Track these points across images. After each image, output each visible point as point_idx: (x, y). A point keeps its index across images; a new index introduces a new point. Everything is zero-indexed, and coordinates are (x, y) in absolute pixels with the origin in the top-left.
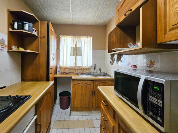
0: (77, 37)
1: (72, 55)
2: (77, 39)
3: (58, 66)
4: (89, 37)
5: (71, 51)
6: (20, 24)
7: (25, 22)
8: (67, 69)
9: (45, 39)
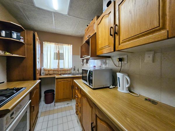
0: (59, 44)
2: (60, 46)
3: (42, 68)
4: (69, 45)
5: (54, 56)
6: (8, 32)
7: (13, 32)
8: (51, 70)
9: (31, 46)
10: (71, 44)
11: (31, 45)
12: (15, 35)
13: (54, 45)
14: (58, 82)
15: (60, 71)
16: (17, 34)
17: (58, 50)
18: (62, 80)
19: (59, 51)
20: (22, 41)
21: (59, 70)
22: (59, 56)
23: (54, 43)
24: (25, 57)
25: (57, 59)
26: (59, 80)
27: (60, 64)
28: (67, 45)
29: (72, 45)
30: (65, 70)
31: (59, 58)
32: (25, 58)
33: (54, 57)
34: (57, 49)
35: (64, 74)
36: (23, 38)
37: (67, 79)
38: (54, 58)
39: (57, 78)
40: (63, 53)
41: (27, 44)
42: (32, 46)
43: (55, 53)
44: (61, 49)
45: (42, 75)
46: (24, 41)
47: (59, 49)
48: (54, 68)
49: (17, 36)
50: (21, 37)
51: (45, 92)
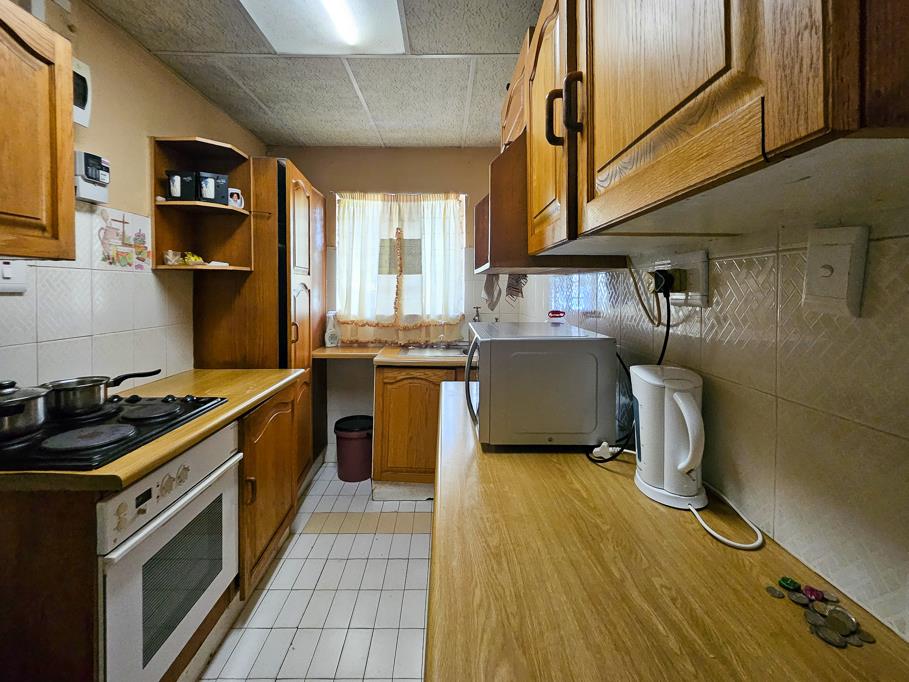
0: (402, 196)
1: (386, 269)
2: (405, 206)
3: (330, 314)
4: (452, 196)
5: (380, 254)
6: (190, 178)
7: (203, 174)
8: (363, 325)
9: (270, 221)
10: (457, 192)
11: (269, 218)
12: (209, 188)
13: (380, 203)
14: (385, 383)
15: (406, 329)
16: (216, 179)
17: (396, 225)
18: (403, 374)
19: (399, 232)
20: (236, 205)
21: (402, 324)
22: (401, 256)
23: (380, 196)
24: (248, 269)
25: (390, 273)
26: (390, 374)
27: (405, 296)
28: (442, 195)
29: (463, 197)
30: (428, 326)
31: (401, 266)
32: (251, 272)
33: (380, 259)
34: (391, 220)
35: (420, 346)
36: (239, 191)
37: (429, 372)
38: (380, 267)
39: (382, 367)
40: (420, 240)
41: (255, 217)
42: (274, 223)
43: (382, 241)
44: (410, 219)
45: (328, 344)
46: (247, 206)
47: (401, 220)
48: (379, 313)
49: (217, 186)
50: (231, 190)
51: (339, 426)
